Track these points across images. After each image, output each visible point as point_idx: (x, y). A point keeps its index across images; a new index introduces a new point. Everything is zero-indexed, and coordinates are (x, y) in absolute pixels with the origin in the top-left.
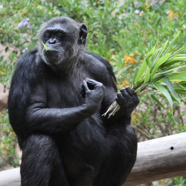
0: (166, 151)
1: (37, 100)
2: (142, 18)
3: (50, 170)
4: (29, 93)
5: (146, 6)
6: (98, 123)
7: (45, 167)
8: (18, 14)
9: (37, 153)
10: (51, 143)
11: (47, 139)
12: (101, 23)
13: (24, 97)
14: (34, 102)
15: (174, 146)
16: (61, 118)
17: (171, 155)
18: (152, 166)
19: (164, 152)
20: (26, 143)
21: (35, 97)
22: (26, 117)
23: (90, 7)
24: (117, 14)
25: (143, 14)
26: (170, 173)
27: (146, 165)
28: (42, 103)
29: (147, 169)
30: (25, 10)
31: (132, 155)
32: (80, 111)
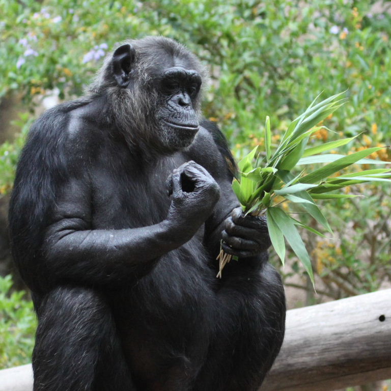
0: (369, 323)
1: (69, 213)
2: (344, 43)
3: (94, 363)
4: (51, 197)
5: (353, 18)
6: (199, 261)
7: (83, 356)
8: (87, 34)
9: (66, 326)
10: (97, 305)
11: (90, 296)
12: (259, 54)
13: (40, 206)
14: (61, 217)
15: (387, 314)
16: (115, 251)
17: (380, 332)
18: (338, 355)
19: (365, 325)
20: (45, 303)
21: (63, 205)
22: (42, 249)
23: (238, 19)
24: (294, 34)
25: (347, 35)
26: (378, 371)
27: (327, 353)
28: (78, 219)
29: (329, 361)
30: (101, 27)
31: (272, 330)
32: (155, 235)
